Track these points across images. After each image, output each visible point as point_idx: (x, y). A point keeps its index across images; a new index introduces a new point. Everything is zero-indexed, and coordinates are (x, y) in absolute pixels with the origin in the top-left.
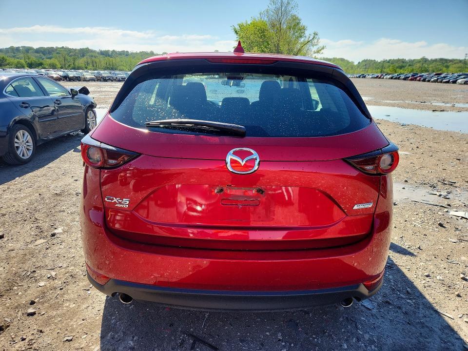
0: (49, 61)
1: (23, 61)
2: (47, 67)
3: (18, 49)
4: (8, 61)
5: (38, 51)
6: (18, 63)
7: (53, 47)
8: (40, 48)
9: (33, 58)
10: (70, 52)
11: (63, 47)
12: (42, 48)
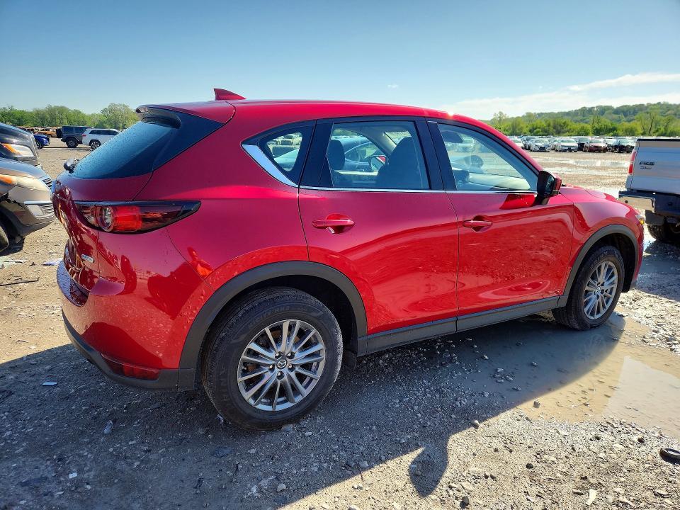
0: (627, 125)
1: (589, 127)
2: (620, 133)
3: (591, 110)
4: (569, 127)
5: (617, 111)
6: (583, 128)
7: (643, 105)
8: (622, 107)
9: (606, 121)
10: (669, 110)
11: (659, 103)
12: (626, 106)
